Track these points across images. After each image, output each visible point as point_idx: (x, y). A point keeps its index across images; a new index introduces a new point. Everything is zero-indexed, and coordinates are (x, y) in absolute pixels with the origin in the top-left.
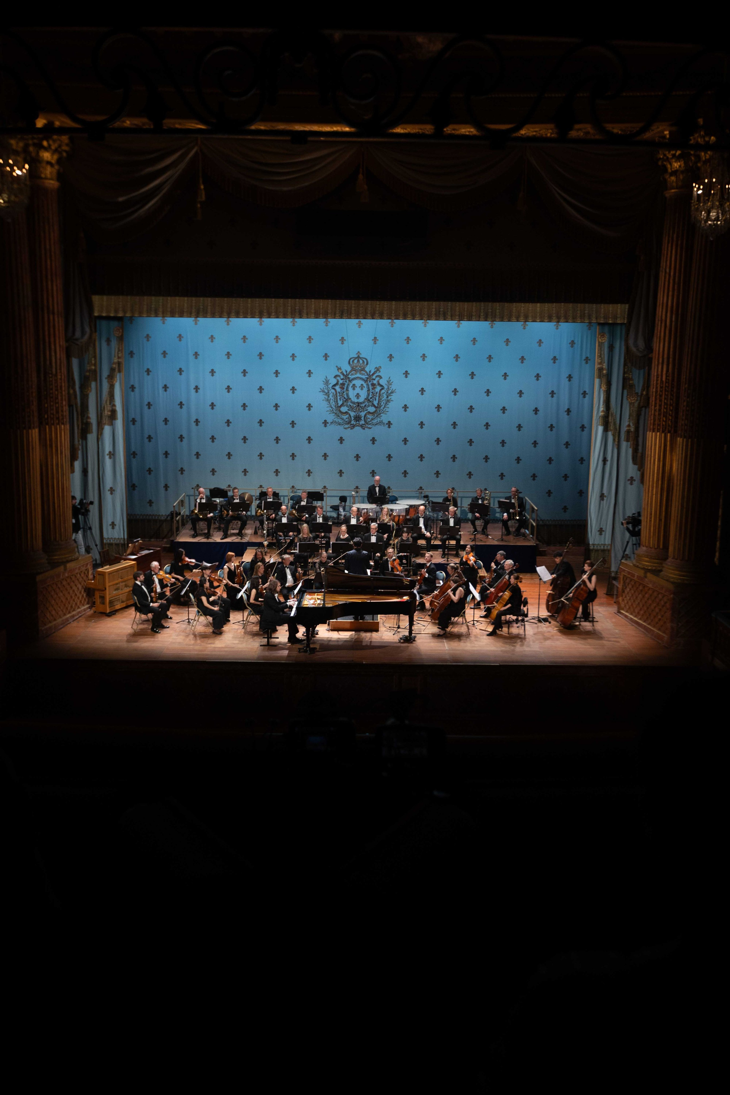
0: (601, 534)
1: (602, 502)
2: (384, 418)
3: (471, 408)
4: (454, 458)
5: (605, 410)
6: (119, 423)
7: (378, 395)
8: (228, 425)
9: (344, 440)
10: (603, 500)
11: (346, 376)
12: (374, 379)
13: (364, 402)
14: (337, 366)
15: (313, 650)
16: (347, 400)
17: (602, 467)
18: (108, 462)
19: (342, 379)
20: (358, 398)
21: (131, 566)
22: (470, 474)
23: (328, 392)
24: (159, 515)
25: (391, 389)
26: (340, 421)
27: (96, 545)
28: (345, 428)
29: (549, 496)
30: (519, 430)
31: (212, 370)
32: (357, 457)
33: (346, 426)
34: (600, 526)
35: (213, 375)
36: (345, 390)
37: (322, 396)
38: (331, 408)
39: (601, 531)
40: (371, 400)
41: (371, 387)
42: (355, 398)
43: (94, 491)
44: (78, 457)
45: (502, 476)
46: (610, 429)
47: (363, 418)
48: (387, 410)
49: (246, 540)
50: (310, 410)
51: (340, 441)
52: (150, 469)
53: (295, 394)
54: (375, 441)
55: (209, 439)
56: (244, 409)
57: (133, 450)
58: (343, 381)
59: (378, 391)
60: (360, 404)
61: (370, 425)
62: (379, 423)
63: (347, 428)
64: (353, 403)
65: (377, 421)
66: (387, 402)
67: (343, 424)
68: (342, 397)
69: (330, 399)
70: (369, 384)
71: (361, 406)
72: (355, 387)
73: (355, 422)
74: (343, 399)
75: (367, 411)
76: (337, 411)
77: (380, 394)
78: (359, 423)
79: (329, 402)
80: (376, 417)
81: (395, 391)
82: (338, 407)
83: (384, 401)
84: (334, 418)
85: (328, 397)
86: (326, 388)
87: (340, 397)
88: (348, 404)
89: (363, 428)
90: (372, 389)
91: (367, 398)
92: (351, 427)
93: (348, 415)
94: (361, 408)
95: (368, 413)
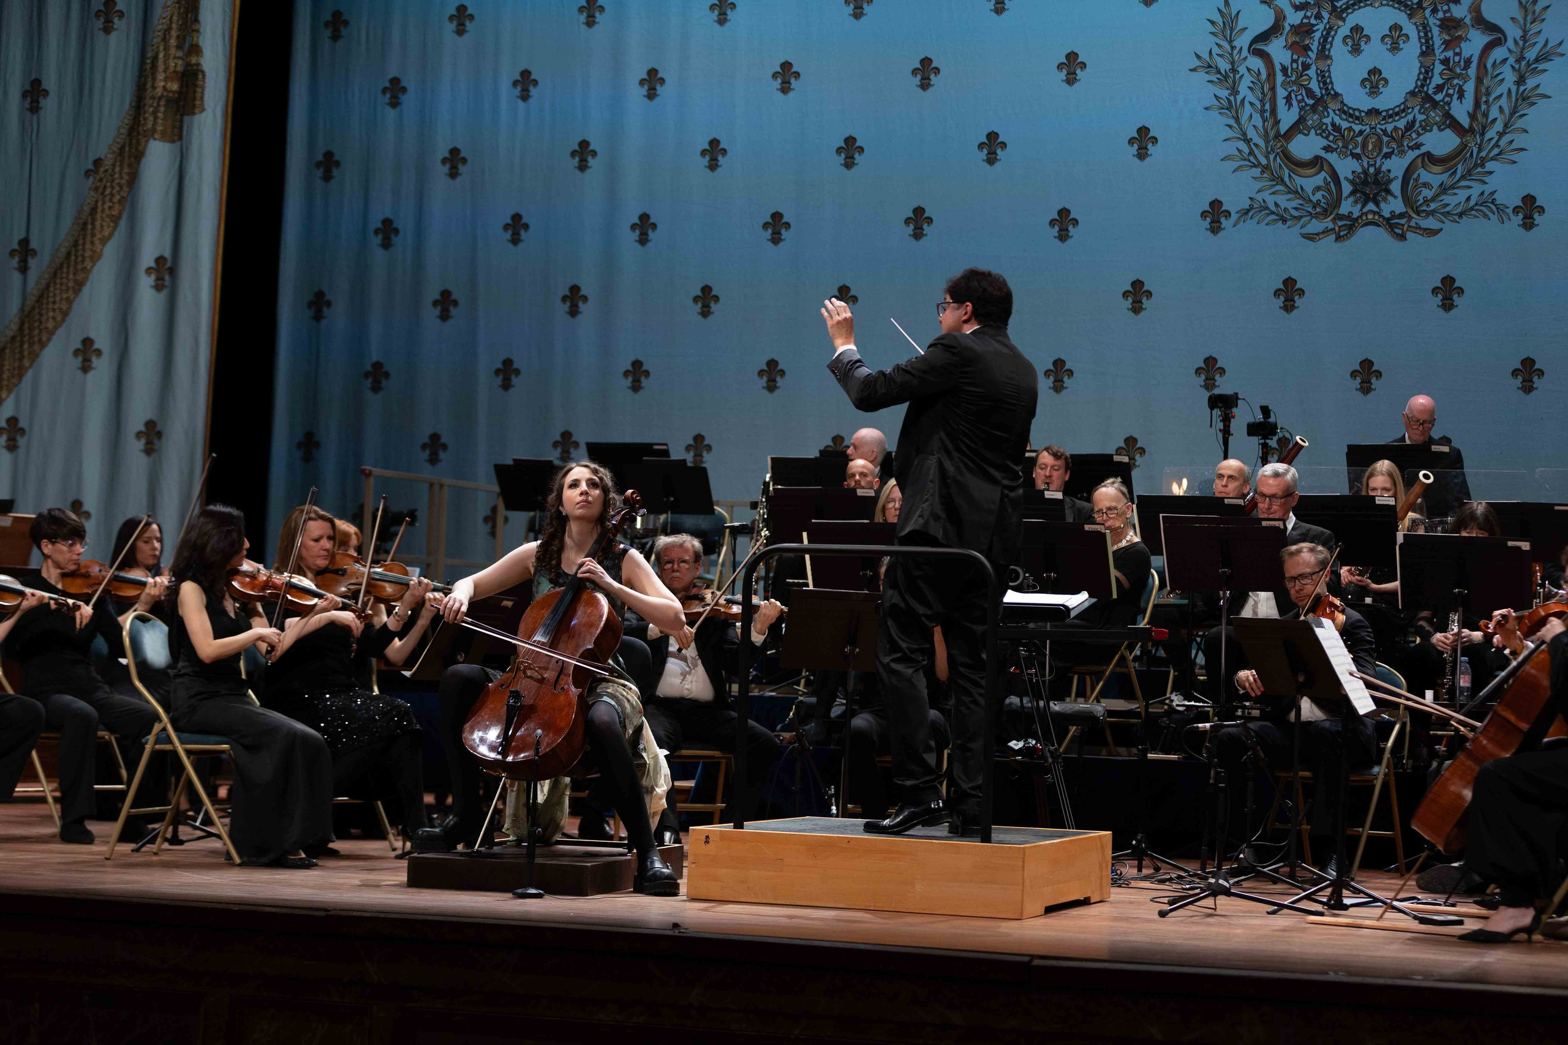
2: (1505, 182)
7: (1472, 71)
8: (776, 239)
9: (1302, 292)
13: (1401, 111)
16: (1319, 101)
18: (147, 304)
19: (1298, 8)
20: (1374, 91)
23: (1234, 70)
25: (1541, 40)
26: (1284, 204)
32: (1366, 374)
33: (1316, 226)
35: (722, 20)
36: (1313, 55)
37: (1203, 91)
38: (1242, 146)
40: (1439, 97)
41: (1438, 38)
42: (1363, 92)
47: (1396, 187)
48: (1520, 141)
50: (1142, 154)
51: (1282, 298)
52: (435, 437)
53: (1076, 85)
54: (1455, 297)
55: (690, 302)
56: (849, 164)
57: (375, 359)
58: (1305, 17)
59: (1472, 56)
60: (1384, 118)
61: (1431, 217)
62: (1476, 204)
63: (1318, 234)
64: (1351, 116)
65: (1469, 199)
66: (1520, 102)
67: (1299, 218)
68: (1295, 88)
69: (1238, 103)
70: (1430, 24)
71: (1389, 130)
72: (1359, 39)
73: (1359, 206)
74: (1303, 100)
75: (1417, 152)
76: (1272, 157)
77: (1485, 67)
78: (1375, 209)
79: (1235, 116)
80: (1463, 178)
81: (1559, 50)
82: (1278, 135)
83: (1503, 101)
84: (1259, 191)
85: (1230, 95)
86: (1221, 53)
87: (1290, 89)
88: (1324, 120)
89: (1395, 233)
90: (1443, 46)
91: (1417, 90)
92: (1340, 231)
93: (1323, 174)
94: (1388, 136)
95: (1422, 162)
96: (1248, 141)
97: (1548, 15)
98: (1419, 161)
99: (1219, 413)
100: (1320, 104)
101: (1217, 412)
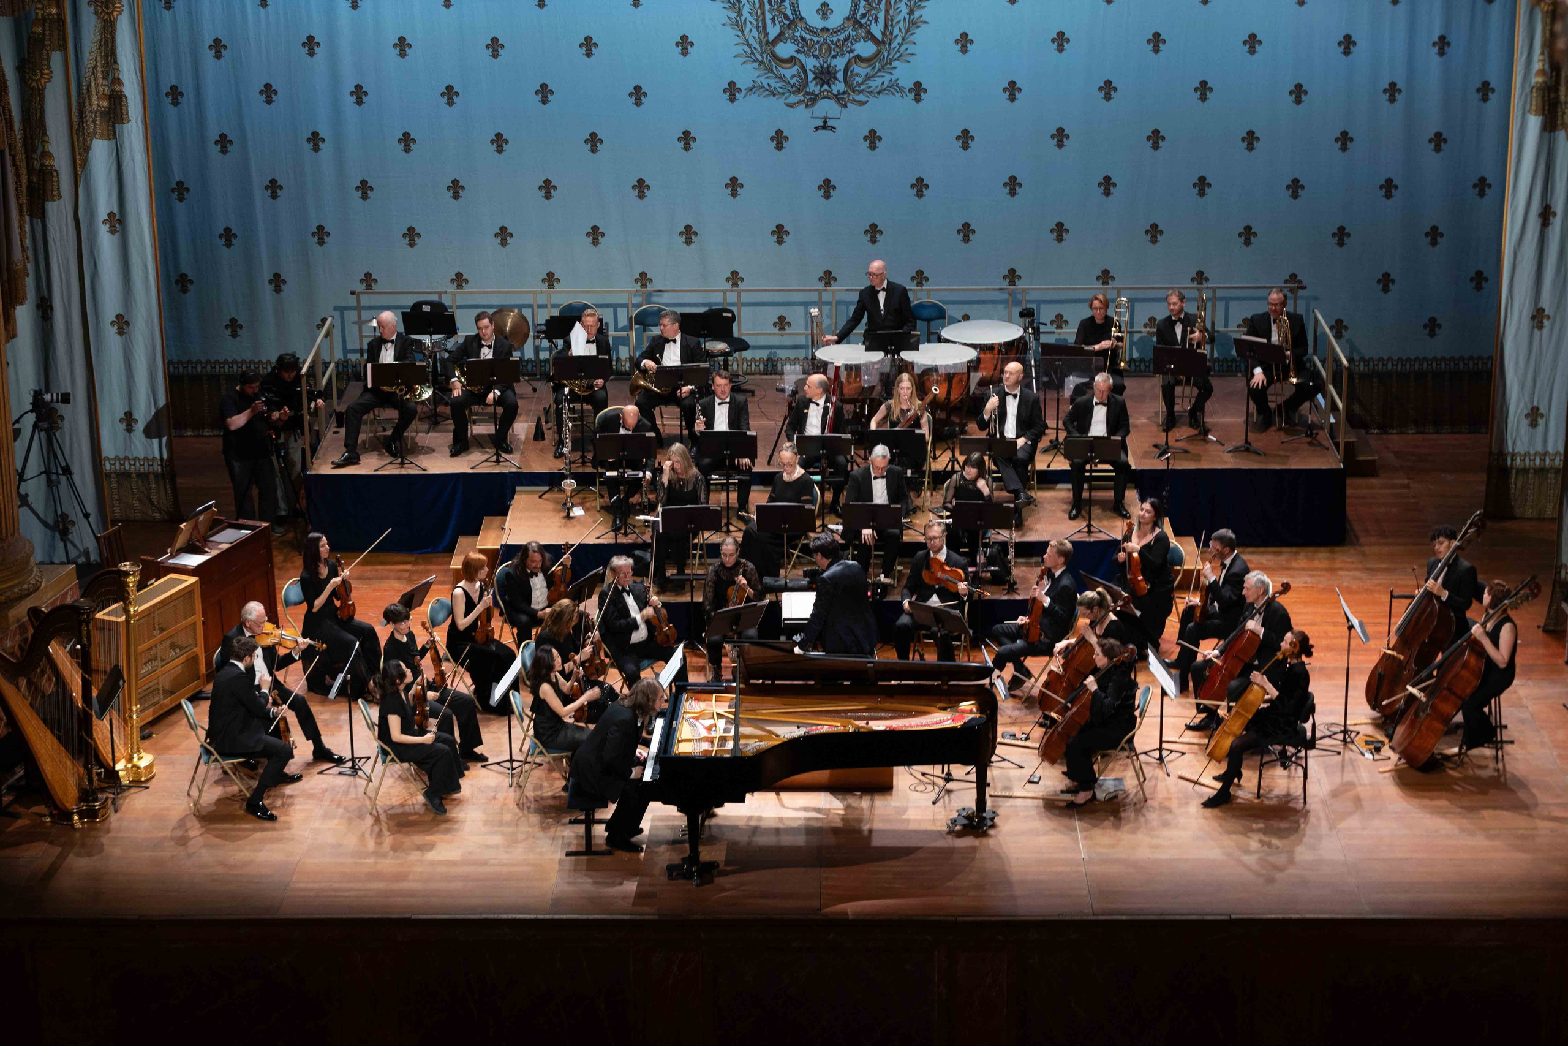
0: (1534, 424)
1: (1536, 332)
2: (904, 74)
3: (1156, 41)
4: (1107, 184)
5: (1547, 67)
6: (133, 131)
7: (882, 6)
8: (450, 103)
9: (787, 139)
10: (1541, 327)
13: (842, 29)
15: (708, 871)
16: (792, 22)
17: (1537, 234)
18: (106, 242)
20: (825, 16)
21: (188, 592)
22: (1154, 232)
23: (739, 1)
24: (260, 362)
26: (773, 85)
27: (87, 516)
28: (790, 106)
29: (1386, 289)
30: (1298, 101)
32: (827, 187)
33: (793, 99)
34: (1532, 401)
37: (720, 13)
38: (746, 48)
39: (1534, 416)
40: (863, 21)
42: (818, 17)
43: (71, 362)
44: (25, 298)
45: (1248, 234)
46: (1563, 124)
47: (840, 75)
48: (912, 49)
49: (512, 464)
50: (685, 53)
51: (775, 142)
52: (227, 230)
53: (640, 8)
54: (877, 142)
55: (396, 143)
56: (495, 55)
57: (177, 179)
60: (831, 34)
61: (861, 94)
62: (887, 87)
63: (795, 104)
64: (811, 31)
65: (883, 83)
66: (911, 25)
67: (784, 93)
68: (777, 13)
69: (742, 22)
71: (835, 41)
73: (819, 87)
74: (782, 21)
75: (852, 55)
76: (765, 55)
77: (890, 3)
78: (828, 89)
79: (741, 29)
80: (879, 70)
82: (768, 42)
83: (901, 25)
84: (758, 77)
85: (737, 16)
87: (774, 14)
88: (796, 34)
89: (840, 103)
91: (850, 16)
92: (808, 102)
93: (796, 67)
94: (834, 45)
95: (855, 61)
96: (750, 46)
98: (853, 60)
100: (792, 25)
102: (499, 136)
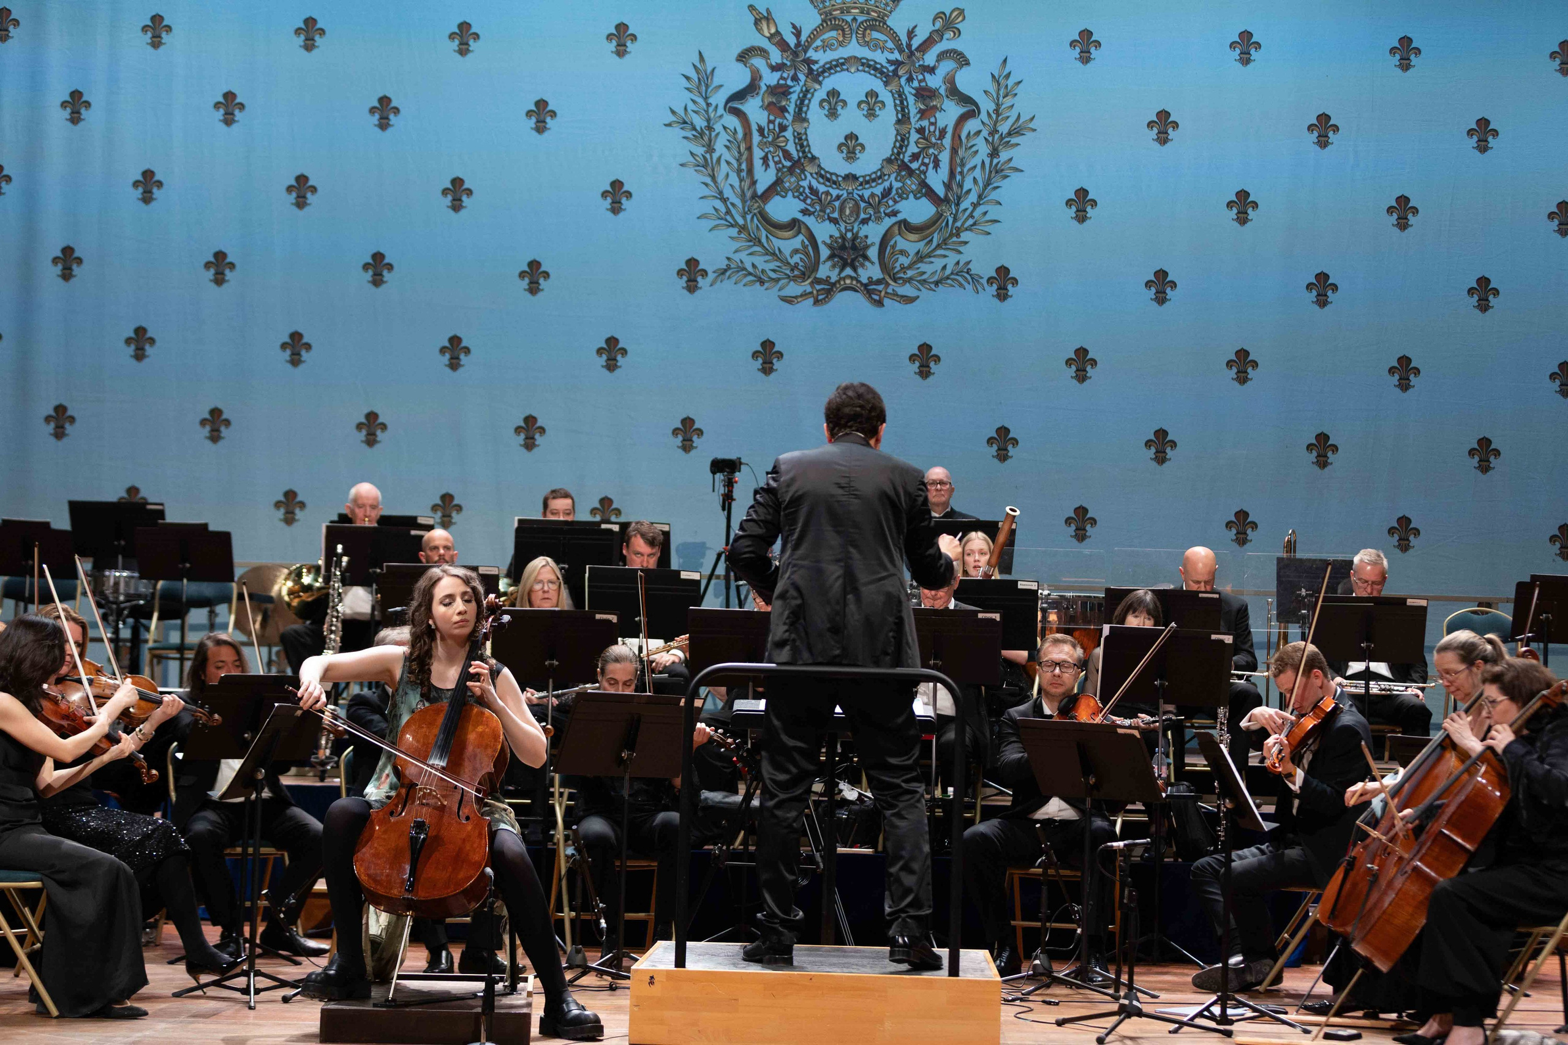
2: (980, 253)
3: (1403, 210)
4: (1322, 447)
7: (947, 141)
8: (219, 280)
9: (780, 355)
11: (795, 54)
12: (931, 70)
13: (879, 177)
14: (752, 8)
16: (796, 164)
19: (774, 68)
20: (851, 156)
23: (710, 128)
25: (1013, 114)
26: (761, 266)
31: (157, 19)
33: (794, 289)
35: (156, 43)
36: (790, 117)
37: (678, 147)
38: (718, 204)
40: (914, 166)
41: (913, 107)
42: (839, 157)
45: (1565, 539)
47: (873, 253)
48: (993, 212)
50: (616, 208)
51: (760, 361)
53: (546, 134)
54: (932, 364)
55: (122, 344)
56: (301, 204)
58: (782, 78)
59: (946, 126)
60: (861, 184)
61: (908, 284)
62: (952, 273)
63: (796, 297)
64: (828, 180)
65: (944, 267)
66: (993, 174)
67: (778, 280)
68: (772, 149)
69: (714, 161)
70: (906, 92)
71: (866, 196)
72: (836, 103)
73: (837, 270)
74: (780, 162)
75: (894, 220)
76: (749, 217)
77: (960, 137)
78: (853, 274)
79: (711, 174)
80: (939, 246)
81: (1031, 125)
82: (754, 196)
83: (977, 173)
84: (736, 251)
85: (706, 152)
86: (695, 109)
87: (766, 150)
88: (803, 183)
89: (872, 298)
90: (919, 116)
91: (893, 157)
92: (818, 295)
93: (801, 237)
94: (865, 202)
95: (899, 230)
96: (724, 200)
97: (1019, 90)
98: (896, 228)
99: (722, 477)
100: (796, 166)
101: (719, 477)
102: (296, 336)
